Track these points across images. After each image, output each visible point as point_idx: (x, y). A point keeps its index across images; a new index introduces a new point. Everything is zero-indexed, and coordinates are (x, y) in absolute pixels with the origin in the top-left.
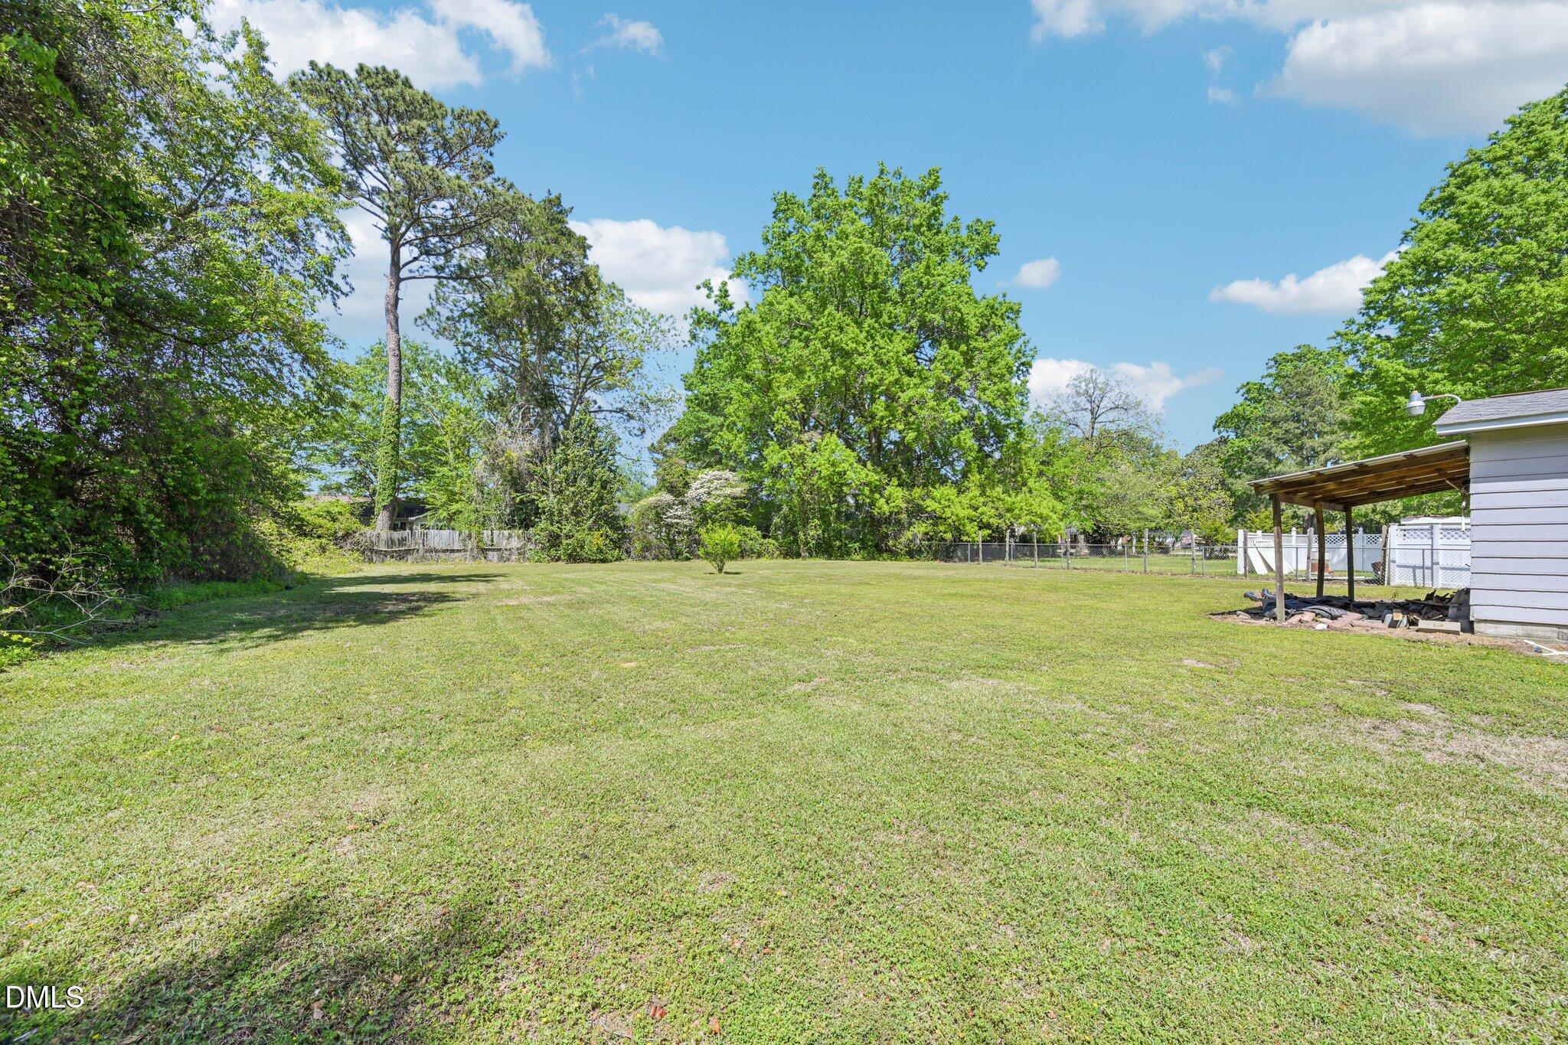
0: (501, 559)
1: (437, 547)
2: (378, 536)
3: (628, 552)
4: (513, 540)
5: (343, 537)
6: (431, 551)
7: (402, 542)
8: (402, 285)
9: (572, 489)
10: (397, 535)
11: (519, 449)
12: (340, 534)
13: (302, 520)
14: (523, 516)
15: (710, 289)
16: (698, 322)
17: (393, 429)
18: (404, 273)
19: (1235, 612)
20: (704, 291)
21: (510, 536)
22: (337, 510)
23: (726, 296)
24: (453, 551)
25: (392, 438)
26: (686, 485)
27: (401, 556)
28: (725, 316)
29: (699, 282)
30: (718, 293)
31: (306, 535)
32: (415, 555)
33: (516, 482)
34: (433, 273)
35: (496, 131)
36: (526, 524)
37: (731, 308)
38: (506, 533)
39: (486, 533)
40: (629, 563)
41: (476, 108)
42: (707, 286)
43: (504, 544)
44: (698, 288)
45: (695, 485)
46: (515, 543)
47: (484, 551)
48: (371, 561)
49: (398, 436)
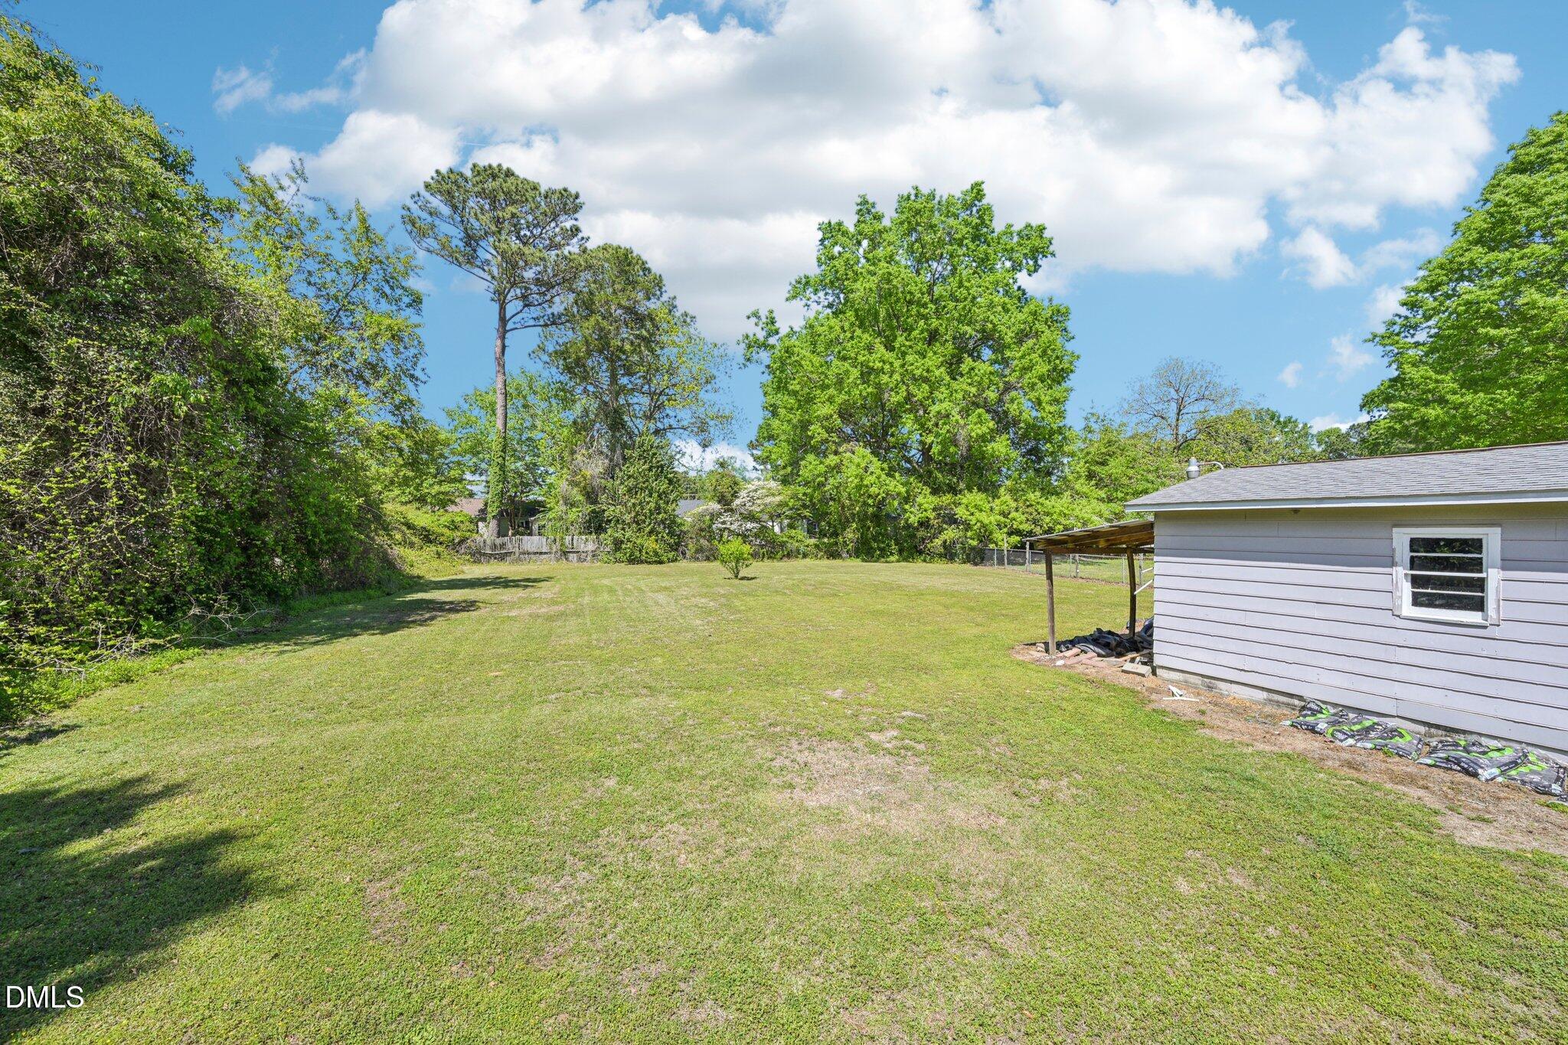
0: (580, 560)
1: (530, 550)
2: (485, 542)
3: (684, 554)
4: (587, 544)
5: (459, 543)
6: (524, 553)
7: (503, 546)
8: (508, 335)
9: (633, 501)
10: (498, 541)
11: (594, 468)
12: (457, 541)
13: (428, 531)
14: (596, 524)
15: (759, 318)
16: (749, 346)
17: (500, 453)
18: (510, 326)
19: (1034, 644)
20: (754, 320)
21: (587, 540)
22: (459, 519)
23: (773, 323)
24: (541, 553)
25: (500, 460)
26: (735, 495)
27: (502, 558)
28: (772, 341)
29: (749, 313)
30: (764, 320)
31: (431, 542)
32: (512, 557)
33: (591, 496)
34: (532, 322)
35: (578, 201)
36: (600, 529)
37: (777, 333)
38: (584, 537)
39: (568, 539)
40: (683, 564)
41: (559, 186)
42: (756, 315)
43: (582, 548)
44: (749, 317)
45: (743, 493)
46: (591, 547)
47: (565, 553)
48: (479, 562)
49: (504, 459)
